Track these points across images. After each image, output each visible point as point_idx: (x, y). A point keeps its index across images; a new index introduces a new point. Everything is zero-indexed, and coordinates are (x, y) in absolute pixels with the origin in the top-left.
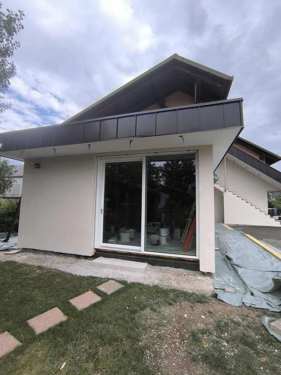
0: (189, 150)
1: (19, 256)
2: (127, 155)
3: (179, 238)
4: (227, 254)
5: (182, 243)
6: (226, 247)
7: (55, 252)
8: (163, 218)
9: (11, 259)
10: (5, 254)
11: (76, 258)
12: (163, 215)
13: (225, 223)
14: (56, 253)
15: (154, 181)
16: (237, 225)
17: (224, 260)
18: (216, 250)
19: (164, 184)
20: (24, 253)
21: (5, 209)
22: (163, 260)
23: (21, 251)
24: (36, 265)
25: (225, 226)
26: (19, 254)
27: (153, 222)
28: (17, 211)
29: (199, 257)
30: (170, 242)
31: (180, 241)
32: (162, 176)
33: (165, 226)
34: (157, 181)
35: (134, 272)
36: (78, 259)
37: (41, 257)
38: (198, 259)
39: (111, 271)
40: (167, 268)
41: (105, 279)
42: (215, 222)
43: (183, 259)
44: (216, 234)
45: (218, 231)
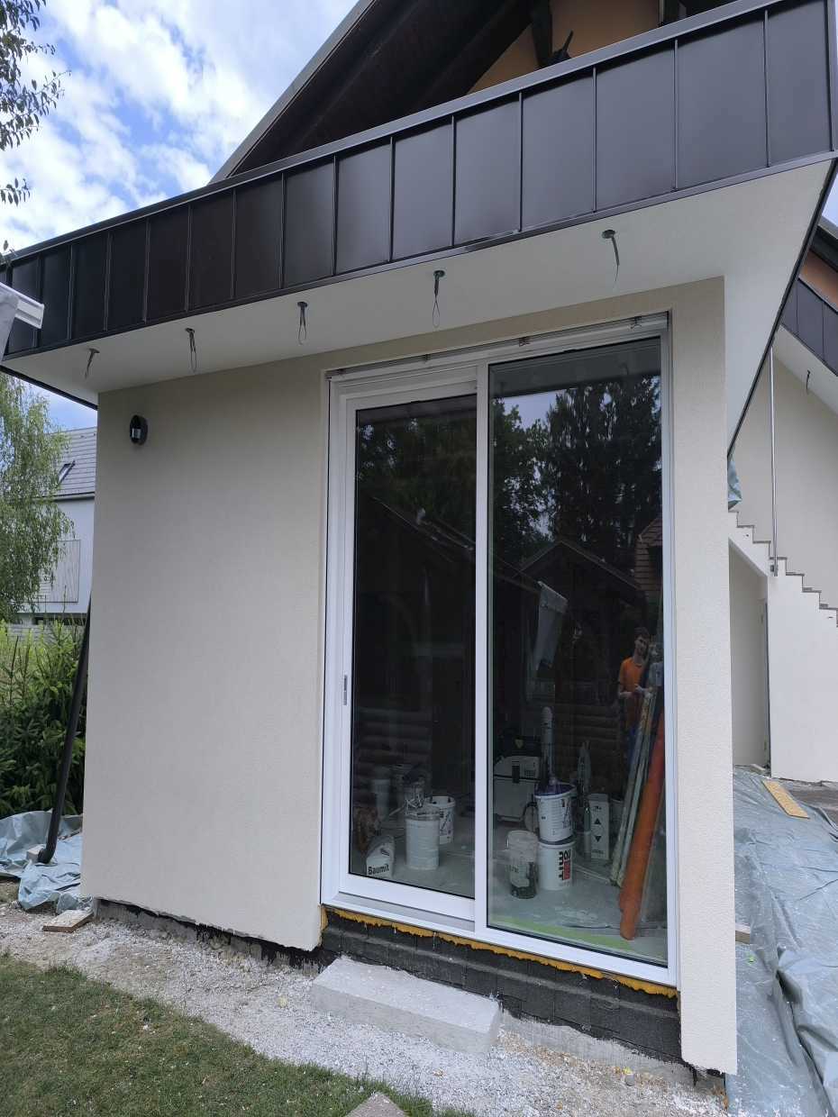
0: (637, 319)
1: (89, 940)
2: (426, 358)
3: (606, 856)
4: (782, 962)
5: (616, 885)
6: (777, 923)
7: (197, 924)
8: (548, 736)
9: (63, 958)
10: (46, 929)
11: (261, 963)
12: (548, 715)
13: (774, 774)
14: (202, 928)
15: (514, 512)
16: (820, 784)
17: (771, 998)
18: (740, 938)
19: (550, 534)
20: (101, 929)
21: (42, 681)
22: (550, 984)
23: (92, 915)
24: (140, 996)
25: (776, 788)
26: (86, 934)
27: (516, 758)
28: (76, 689)
29: (678, 973)
30: (574, 881)
31: (609, 875)
32: (544, 482)
33: (554, 781)
34: (524, 518)
35: (451, 1051)
36: (271, 968)
37: (154, 952)
38: (674, 988)
39: (376, 1038)
40: (564, 1035)
41: (357, 1084)
42: (736, 766)
43: (619, 984)
44: (741, 836)
45: (747, 824)
